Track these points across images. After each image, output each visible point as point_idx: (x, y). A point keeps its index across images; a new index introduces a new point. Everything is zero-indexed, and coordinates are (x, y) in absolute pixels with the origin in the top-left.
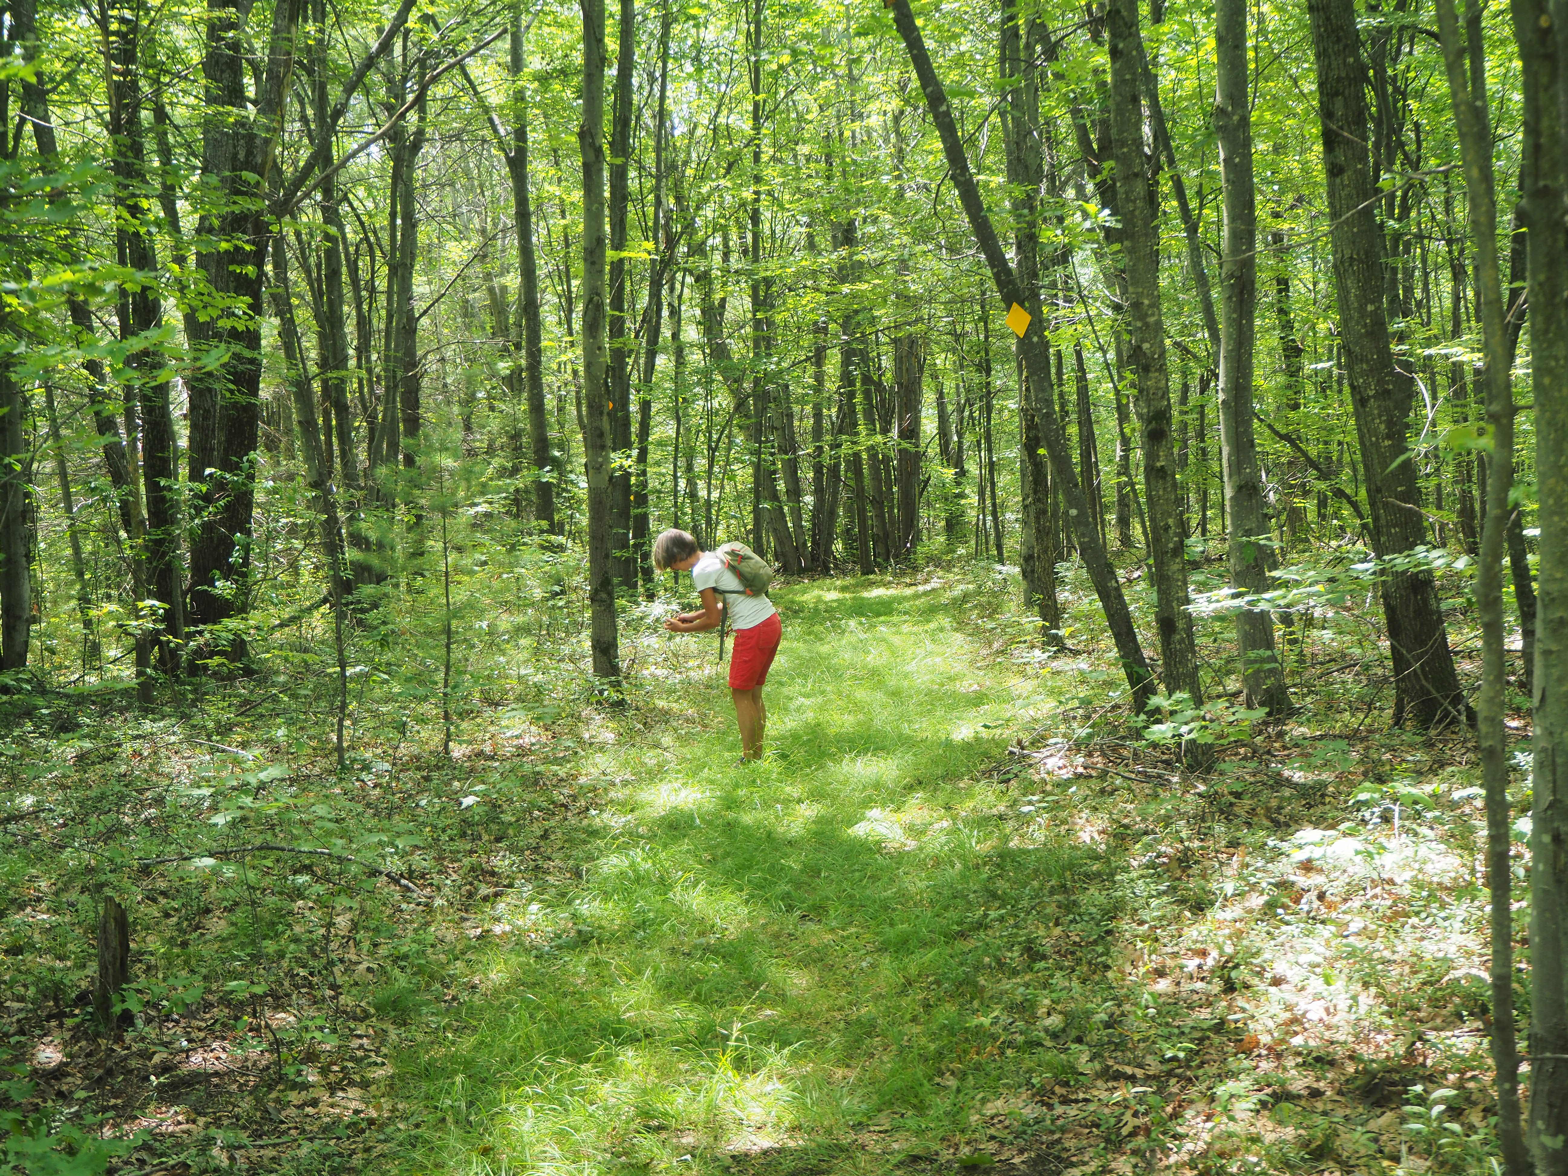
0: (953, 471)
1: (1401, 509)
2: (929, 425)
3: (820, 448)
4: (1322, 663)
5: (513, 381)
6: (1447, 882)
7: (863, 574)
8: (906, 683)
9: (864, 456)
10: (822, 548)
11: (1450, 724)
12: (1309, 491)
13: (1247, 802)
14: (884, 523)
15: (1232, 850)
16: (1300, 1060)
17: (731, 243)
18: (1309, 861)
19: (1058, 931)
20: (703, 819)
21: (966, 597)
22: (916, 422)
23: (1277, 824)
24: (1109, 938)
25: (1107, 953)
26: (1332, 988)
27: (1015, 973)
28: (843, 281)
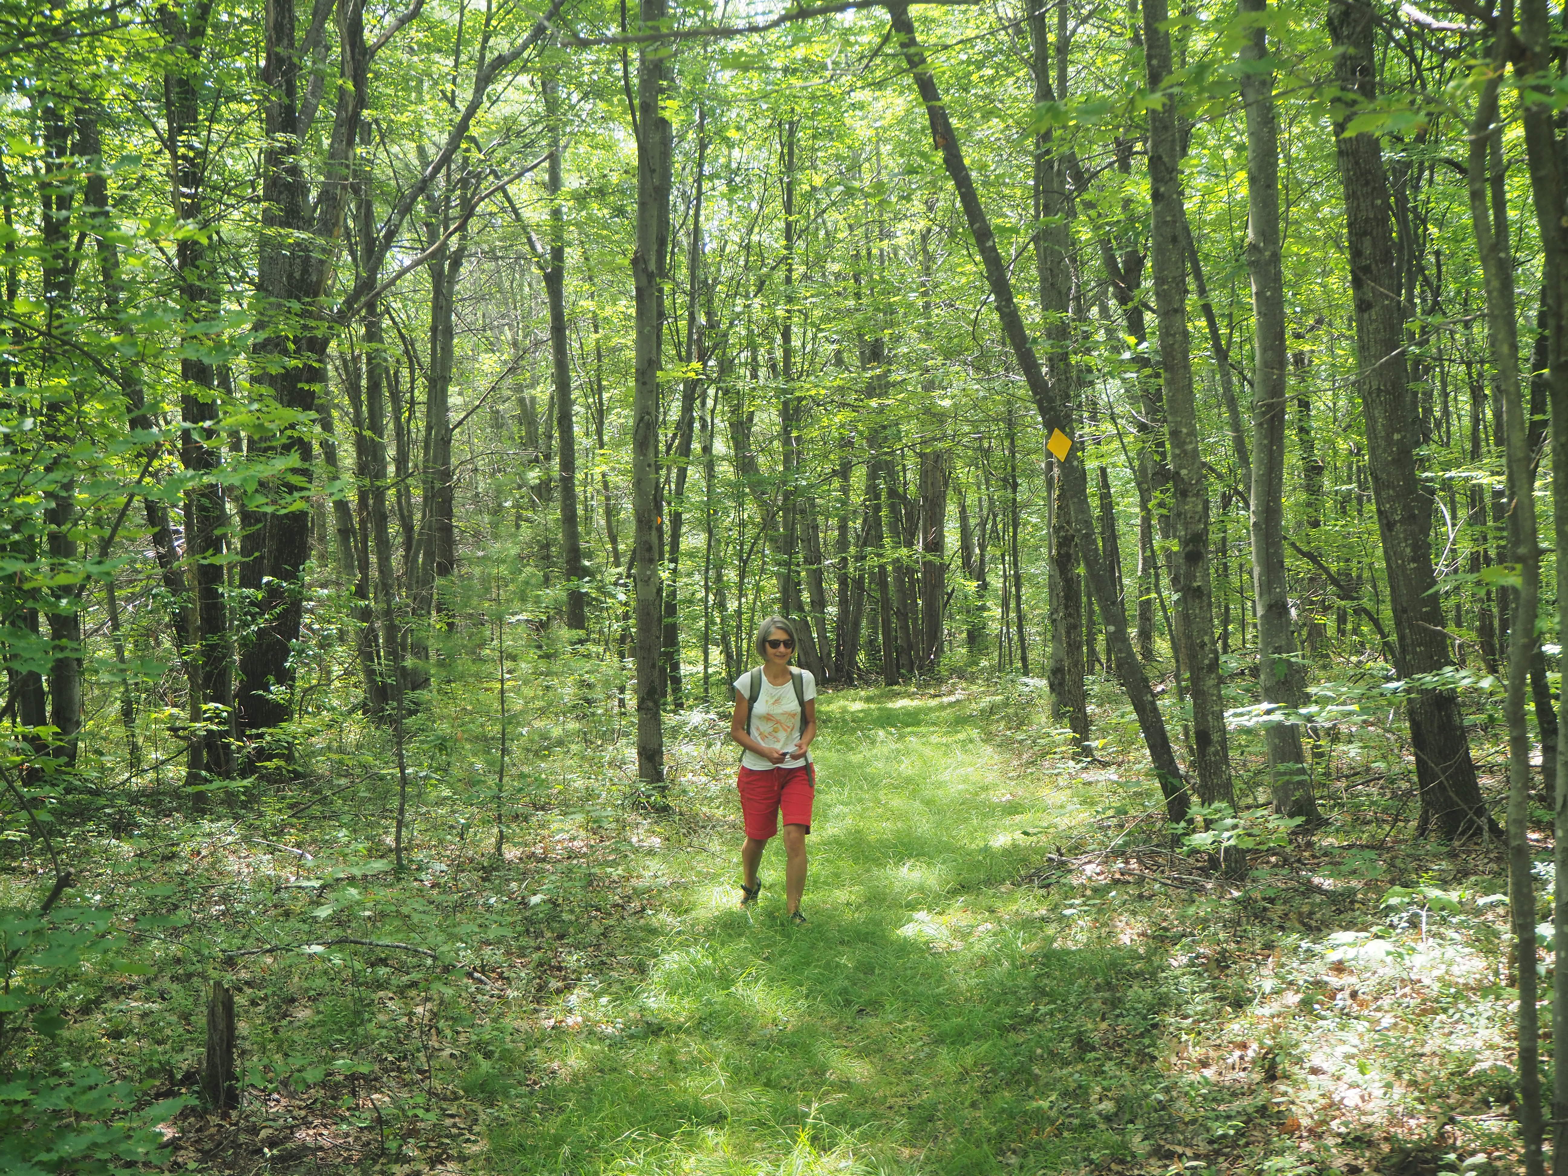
0: (976, 584)
1: (1426, 630)
2: (952, 539)
3: (844, 560)
4: (1347, 777)
5: (543, 490)
6: (1473, 983)
7: (888, 684)
8: (940, 792)
9: (890, 568)
10: (846, 659)
11: (1472, 835)
12: (1330, 607)
13: (1280, 908)
14: (908, 634)
15: (1266, 952)
16: (1340, 1141)
17: (760, 358)
18: (1341, 962)
19: (1104, 1026)
20: (757, 920)
21: (993, 709)
22: (941, 536)
23: (1309, 928)
24: (1155, 1032)
25: (1153, 1045)
26: (1367, 1077)
27: (1066, 1063)
28: (870, 396)
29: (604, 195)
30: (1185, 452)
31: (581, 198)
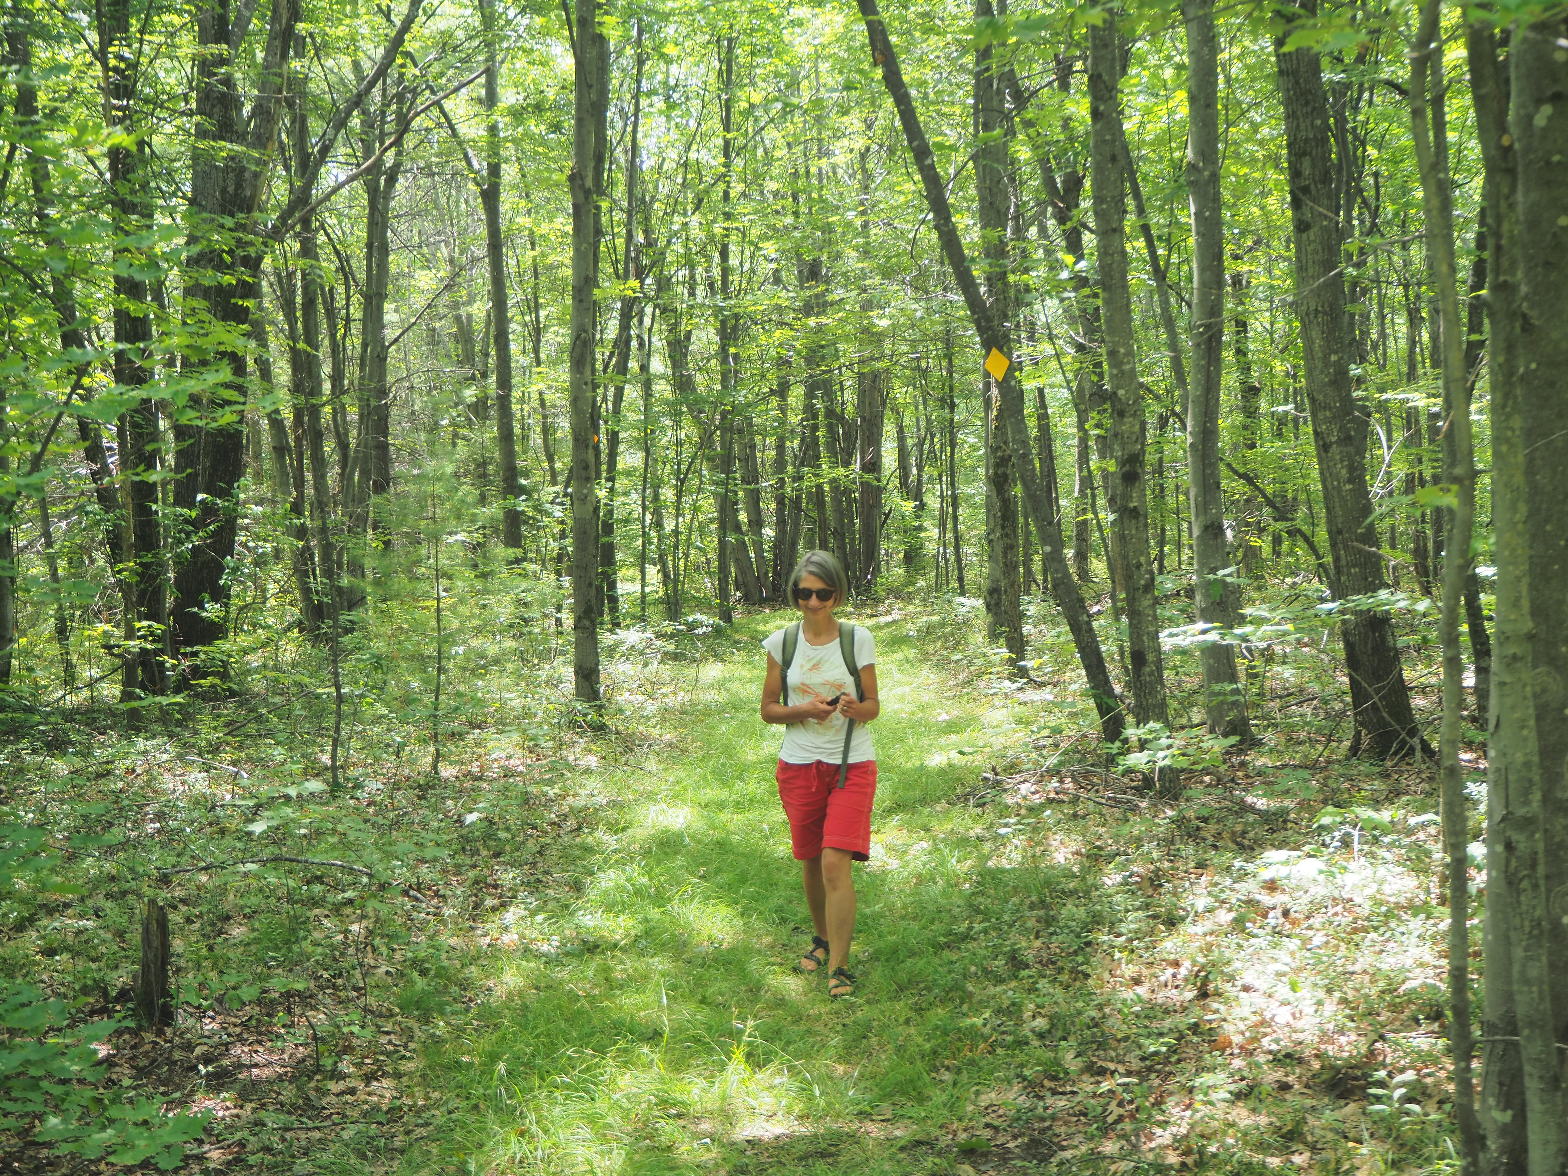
0: (913, 504)
1: (1360, 551)
2: (889, 459)
3: (782, 481)
4: (1281, 697)
5: (479, 408)
6: (1404, 902)
9: (827, 488)
11: (1405, 756)
12: (1265, 529)
13: (1213, 827)
14: (845, 554)
15: (1200, 871)
16: (1271, 1058)
17: (697, 276)
18: (1273, 881)
19: (1038, 943)
20: (692, 838)
21: (929, 629)
22: (878, 456)
23: (1242, 847)
24: (1088, 949)
25: (1086, 963)
26: (1298, 995)
27: (1002, 981)
28: (808, 315)
29: (540, 111)
30: (1122, 372)
31: (517, 114)
